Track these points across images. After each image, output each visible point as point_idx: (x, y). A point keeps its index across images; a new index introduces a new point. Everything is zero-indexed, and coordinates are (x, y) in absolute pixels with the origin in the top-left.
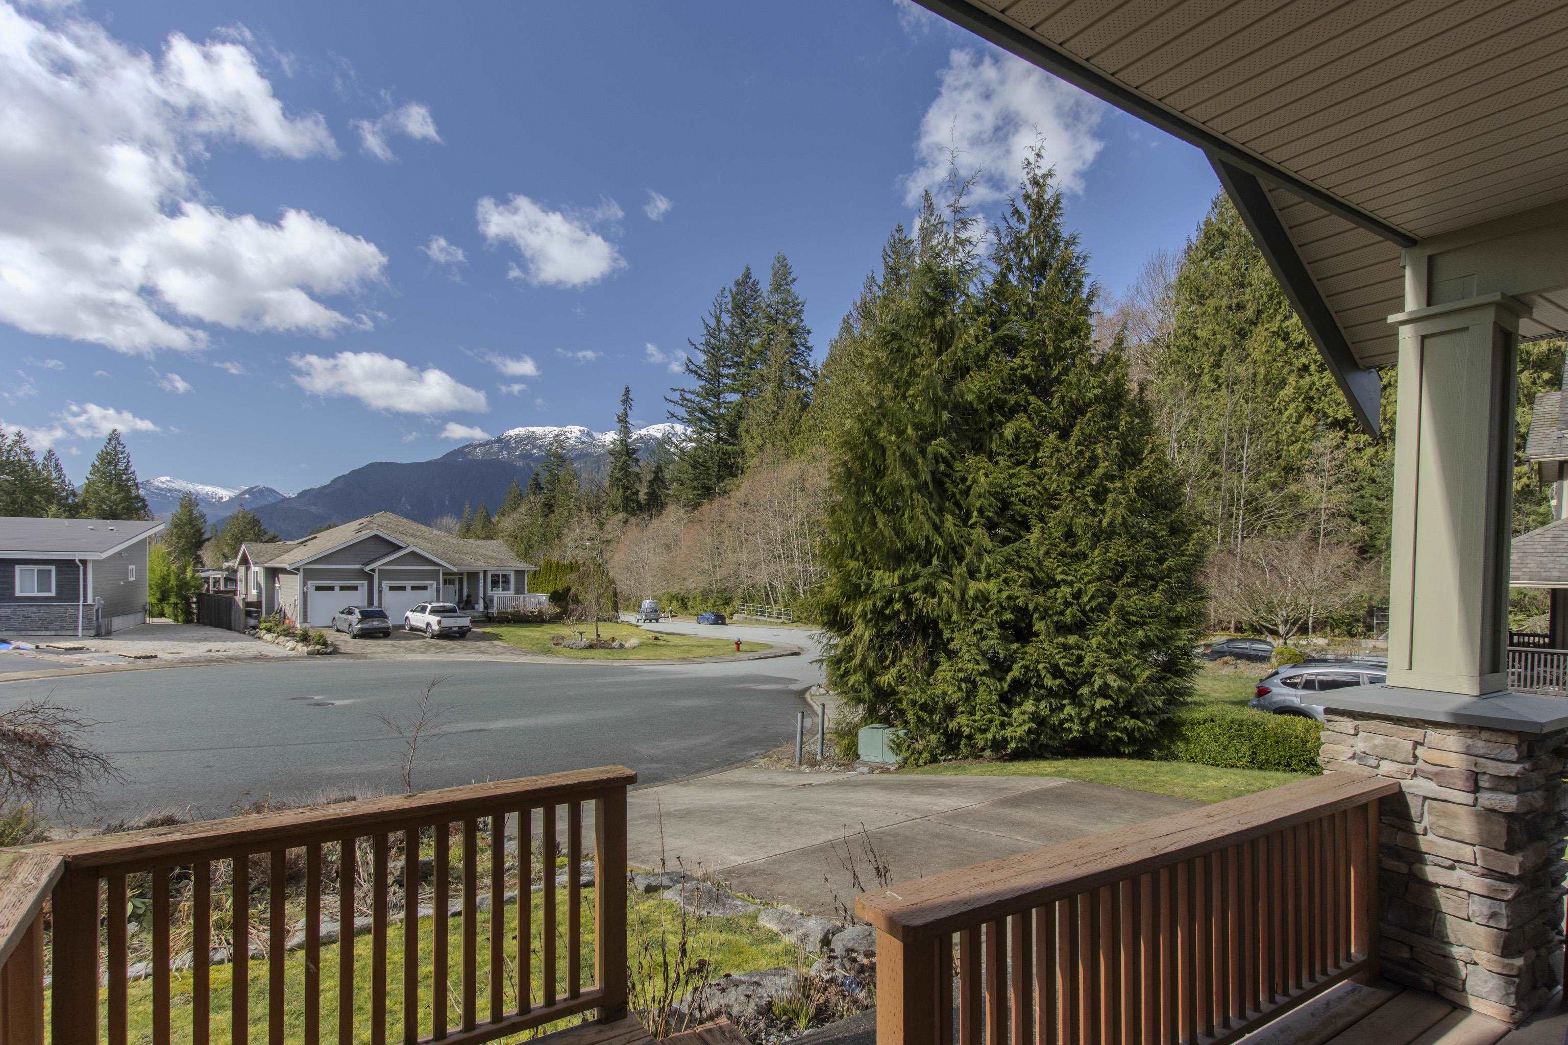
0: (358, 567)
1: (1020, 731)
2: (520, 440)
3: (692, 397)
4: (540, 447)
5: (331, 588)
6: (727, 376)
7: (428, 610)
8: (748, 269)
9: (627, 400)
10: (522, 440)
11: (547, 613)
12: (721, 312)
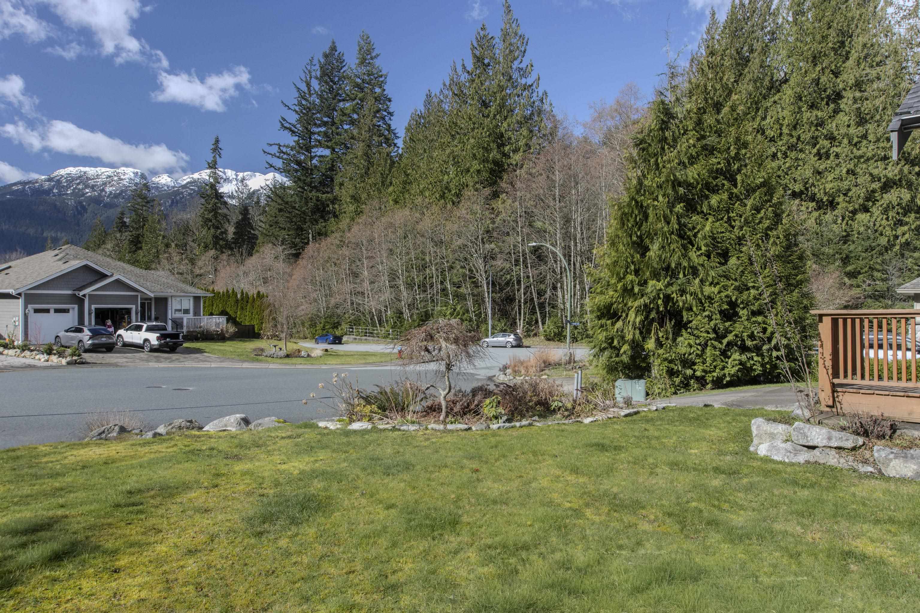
0: (69, 292)
1: (733, 371)
2: (71, 179)
3: (288, 150)
4: (93, 187)
5: (47, 311)
6: (319, 133)
7: (144, 328)
8: (334, 43)
9: (216, 149)
10: (73, 179)
11: (227, 331)
12: (311, 78)
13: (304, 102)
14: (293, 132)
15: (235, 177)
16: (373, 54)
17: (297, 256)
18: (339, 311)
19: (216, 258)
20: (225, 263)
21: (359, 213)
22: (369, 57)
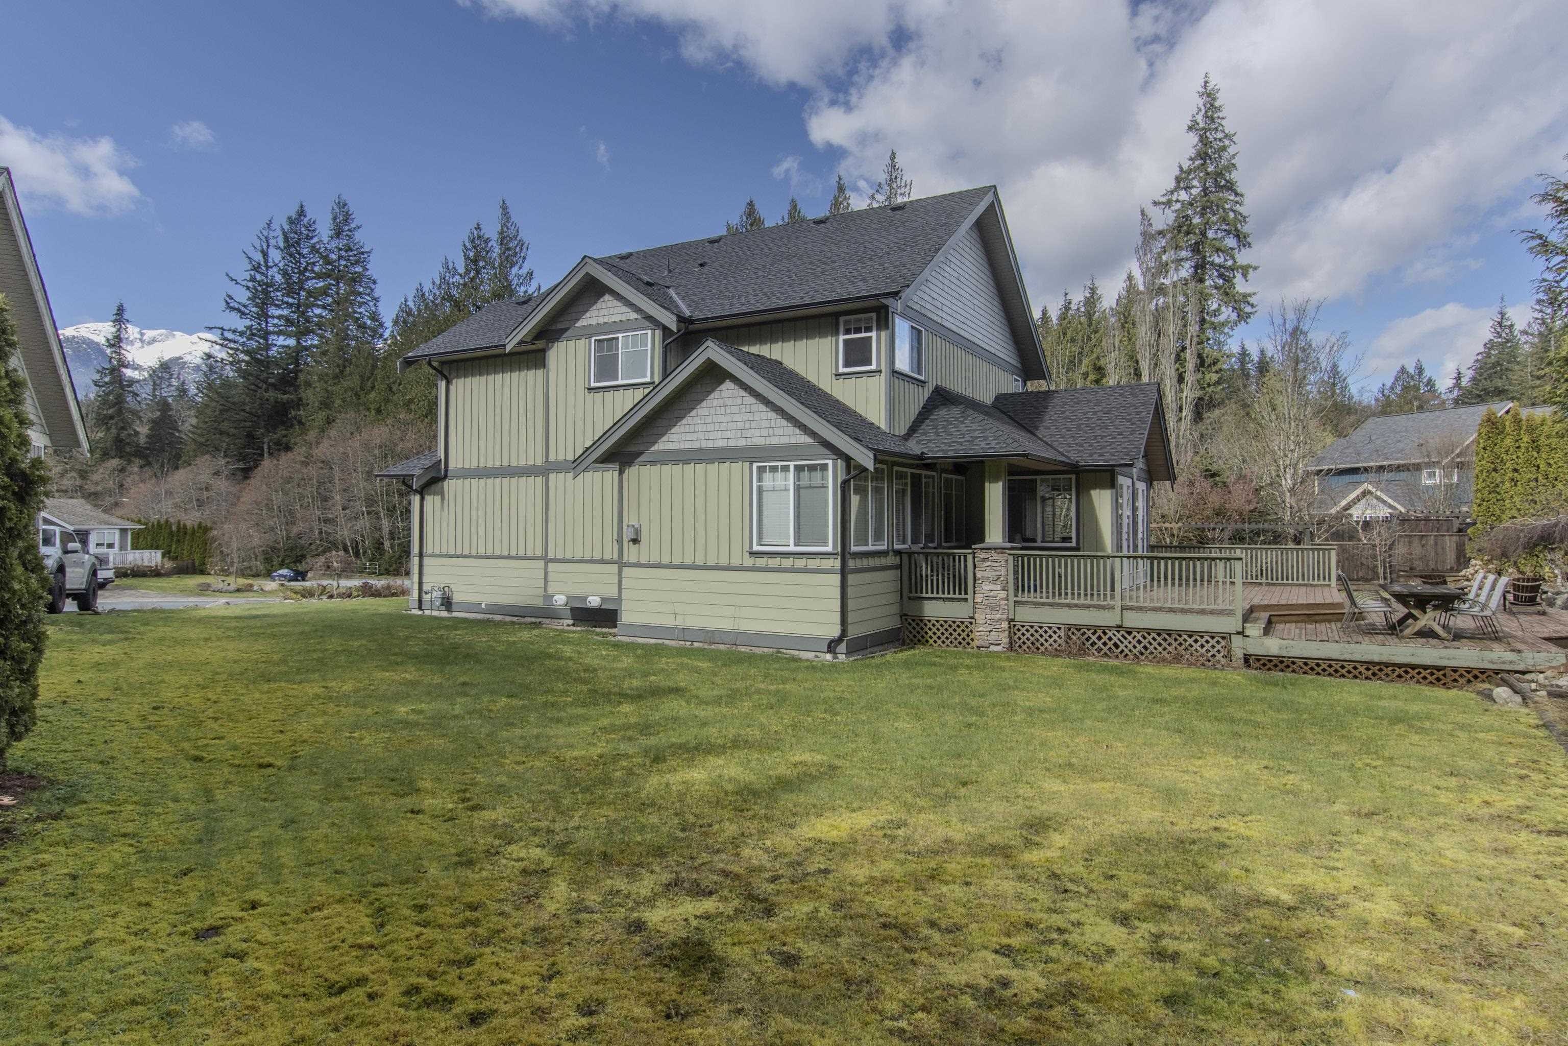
3: (235, 337)
6: (279, 317)
8: (302, 206)
11: (163, 567)
12: (268, 246)
13: (259, 277)
14: (243, 313)
15: (139, 336)
16: (353, 226)
17: (246, 473)
18: (302, 542)
19: (122, 470)
20: (137, 478)
21: (329, 421)
22: (347, 228)
